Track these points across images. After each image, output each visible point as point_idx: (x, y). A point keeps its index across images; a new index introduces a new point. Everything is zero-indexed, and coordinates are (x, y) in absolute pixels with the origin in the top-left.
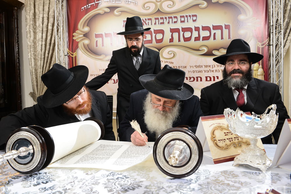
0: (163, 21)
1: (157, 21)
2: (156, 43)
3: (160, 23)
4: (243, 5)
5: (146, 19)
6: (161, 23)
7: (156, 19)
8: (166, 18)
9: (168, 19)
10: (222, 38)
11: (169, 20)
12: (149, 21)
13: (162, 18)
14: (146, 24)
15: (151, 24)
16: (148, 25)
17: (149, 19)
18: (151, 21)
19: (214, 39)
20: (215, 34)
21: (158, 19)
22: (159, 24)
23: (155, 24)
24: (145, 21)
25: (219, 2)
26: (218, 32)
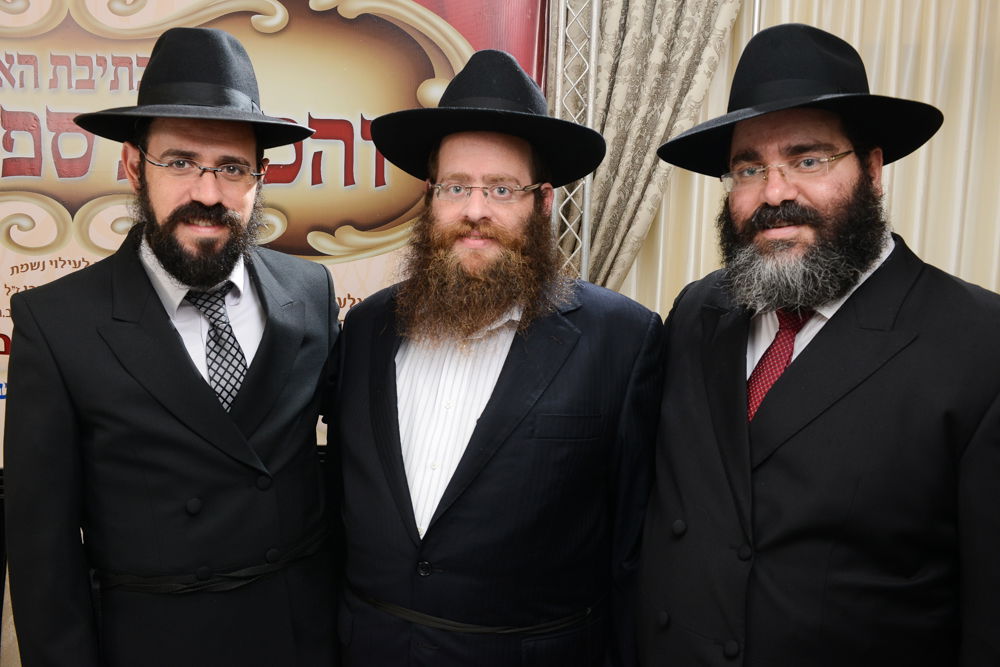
0: (91, 74)
1: (62, 71)
2: (60, 176)
3: (74, 84)
4: (442, 39)
5: (9, 58)
6: (81, 84)
7: (56, 61)
8: (102, 62)
9: (111, 68)
10: (349, 180)
11: (116, 71)
12: (23, 67)
13: (83, 61)
14: (12, 82)
15: (36, 85)
16: (22, 85)
17: (23, 60)
18: (32, 67)
19: (317, 179)
20: (318, 156)
21: (65, 61)
22: (70, 86)
23: (54, 84)
24: (7, 65)
25: (340, 11)
26: (333, 151)
